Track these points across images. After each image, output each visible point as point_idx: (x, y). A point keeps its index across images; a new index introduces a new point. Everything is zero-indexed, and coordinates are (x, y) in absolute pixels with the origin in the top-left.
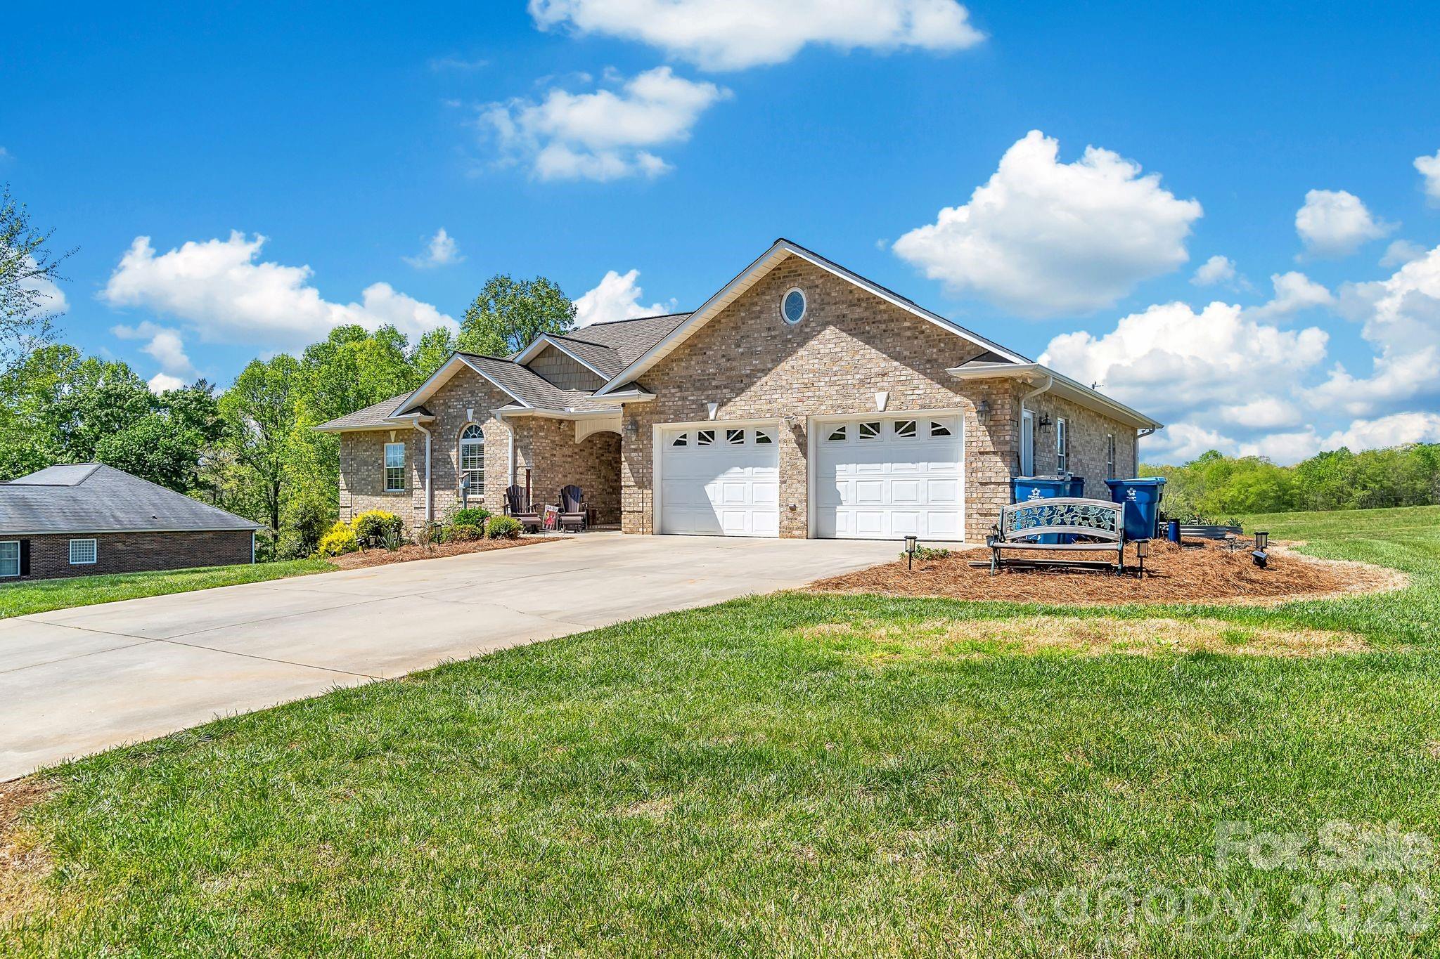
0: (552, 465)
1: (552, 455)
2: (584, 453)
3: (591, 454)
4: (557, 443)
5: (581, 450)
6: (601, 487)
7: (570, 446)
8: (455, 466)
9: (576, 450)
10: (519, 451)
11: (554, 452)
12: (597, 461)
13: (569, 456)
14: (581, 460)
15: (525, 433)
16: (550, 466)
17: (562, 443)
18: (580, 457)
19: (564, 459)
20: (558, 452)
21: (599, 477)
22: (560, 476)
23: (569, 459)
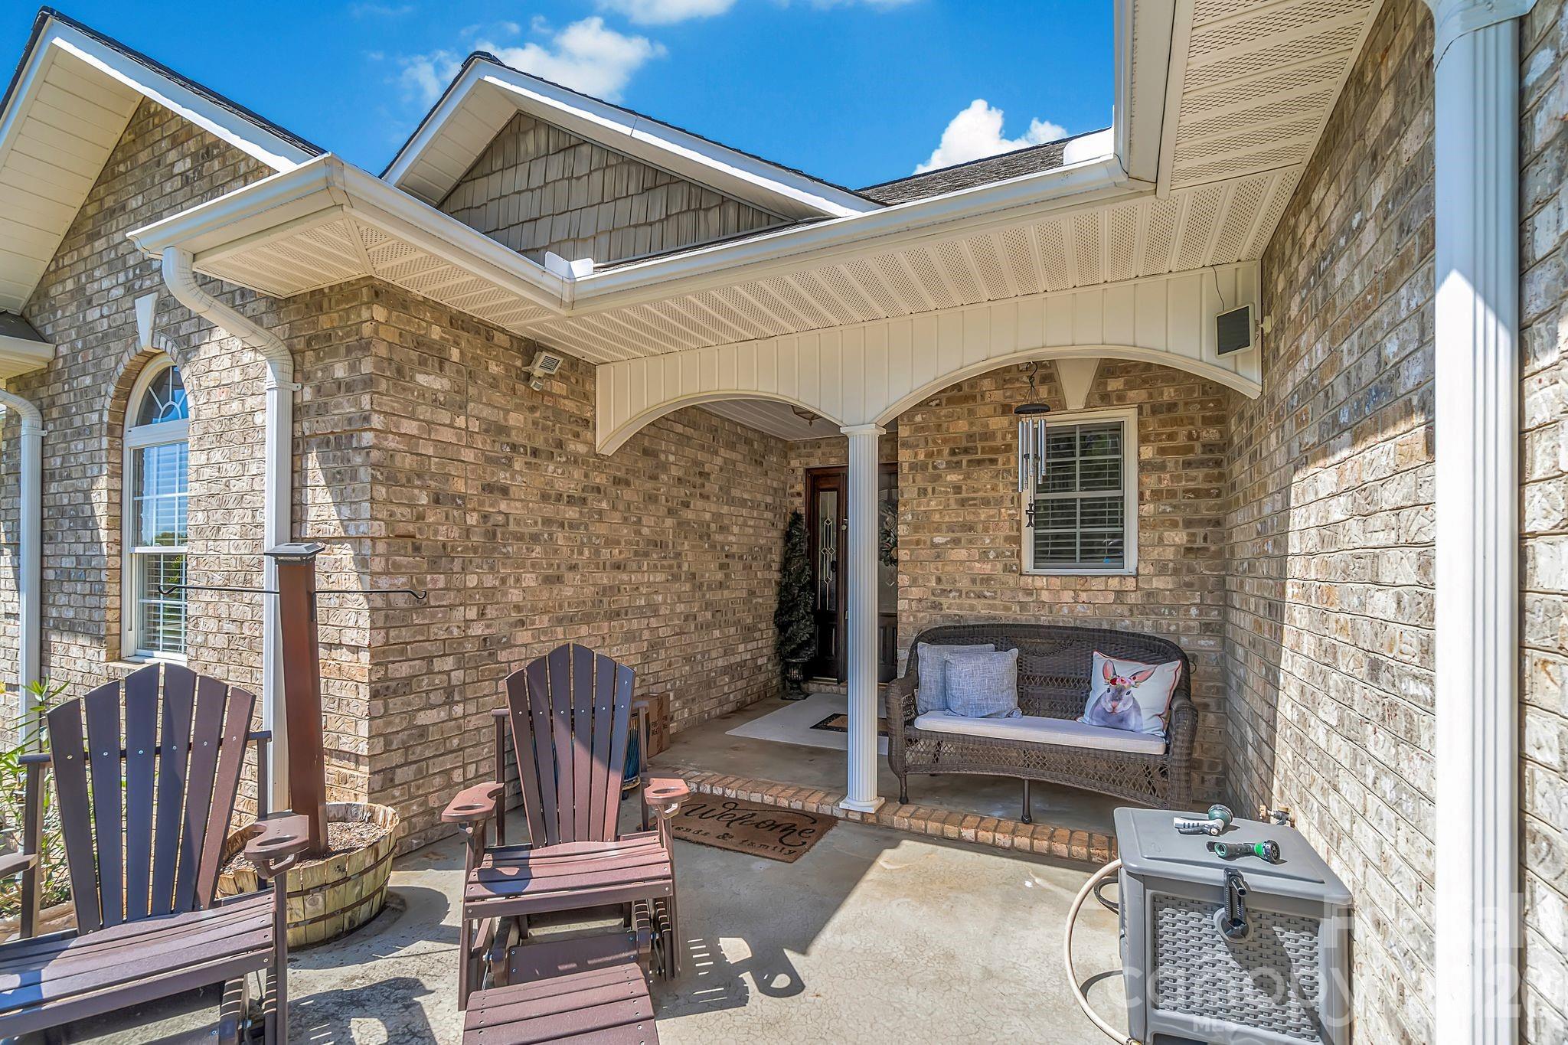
0: (491, 535)
1: (488, 488)
2: (628, 494)
3: (652, 498)
4: (516, 438)
5: (617, 481)
6: (680, 608)
7: (575, 460)
8: (103, 535)
9: (599, 479)
10: (312, 461)
11: (503, 477)
12: (669, 522)
13: (571, 501)
14: (616, 517)
15: (340, 371)
16: (476, 538)
17: (539, 442)
18: (614, 508)
19: (549, 510)
20: (518, 477)
21: (676, 578)
22: (530, 580)
23: (572, 513)
